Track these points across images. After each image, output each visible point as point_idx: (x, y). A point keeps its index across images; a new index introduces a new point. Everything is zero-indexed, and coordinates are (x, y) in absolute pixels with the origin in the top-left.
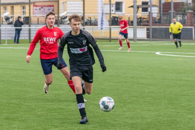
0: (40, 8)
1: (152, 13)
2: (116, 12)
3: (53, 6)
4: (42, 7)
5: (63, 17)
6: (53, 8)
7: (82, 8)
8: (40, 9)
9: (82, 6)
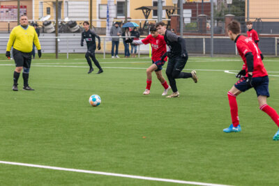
0: (8, 9)
1: (183, 18)
2: (117, 15)
3: (25, 7)
4: (10, 9)
5: (46, 23)
6: (25, 9)
7: (89, 11)
8: (7, 11)
9: (89, 7)
